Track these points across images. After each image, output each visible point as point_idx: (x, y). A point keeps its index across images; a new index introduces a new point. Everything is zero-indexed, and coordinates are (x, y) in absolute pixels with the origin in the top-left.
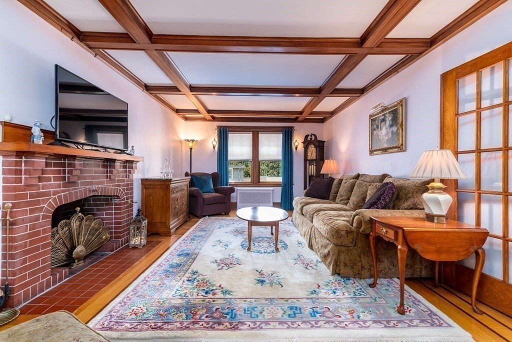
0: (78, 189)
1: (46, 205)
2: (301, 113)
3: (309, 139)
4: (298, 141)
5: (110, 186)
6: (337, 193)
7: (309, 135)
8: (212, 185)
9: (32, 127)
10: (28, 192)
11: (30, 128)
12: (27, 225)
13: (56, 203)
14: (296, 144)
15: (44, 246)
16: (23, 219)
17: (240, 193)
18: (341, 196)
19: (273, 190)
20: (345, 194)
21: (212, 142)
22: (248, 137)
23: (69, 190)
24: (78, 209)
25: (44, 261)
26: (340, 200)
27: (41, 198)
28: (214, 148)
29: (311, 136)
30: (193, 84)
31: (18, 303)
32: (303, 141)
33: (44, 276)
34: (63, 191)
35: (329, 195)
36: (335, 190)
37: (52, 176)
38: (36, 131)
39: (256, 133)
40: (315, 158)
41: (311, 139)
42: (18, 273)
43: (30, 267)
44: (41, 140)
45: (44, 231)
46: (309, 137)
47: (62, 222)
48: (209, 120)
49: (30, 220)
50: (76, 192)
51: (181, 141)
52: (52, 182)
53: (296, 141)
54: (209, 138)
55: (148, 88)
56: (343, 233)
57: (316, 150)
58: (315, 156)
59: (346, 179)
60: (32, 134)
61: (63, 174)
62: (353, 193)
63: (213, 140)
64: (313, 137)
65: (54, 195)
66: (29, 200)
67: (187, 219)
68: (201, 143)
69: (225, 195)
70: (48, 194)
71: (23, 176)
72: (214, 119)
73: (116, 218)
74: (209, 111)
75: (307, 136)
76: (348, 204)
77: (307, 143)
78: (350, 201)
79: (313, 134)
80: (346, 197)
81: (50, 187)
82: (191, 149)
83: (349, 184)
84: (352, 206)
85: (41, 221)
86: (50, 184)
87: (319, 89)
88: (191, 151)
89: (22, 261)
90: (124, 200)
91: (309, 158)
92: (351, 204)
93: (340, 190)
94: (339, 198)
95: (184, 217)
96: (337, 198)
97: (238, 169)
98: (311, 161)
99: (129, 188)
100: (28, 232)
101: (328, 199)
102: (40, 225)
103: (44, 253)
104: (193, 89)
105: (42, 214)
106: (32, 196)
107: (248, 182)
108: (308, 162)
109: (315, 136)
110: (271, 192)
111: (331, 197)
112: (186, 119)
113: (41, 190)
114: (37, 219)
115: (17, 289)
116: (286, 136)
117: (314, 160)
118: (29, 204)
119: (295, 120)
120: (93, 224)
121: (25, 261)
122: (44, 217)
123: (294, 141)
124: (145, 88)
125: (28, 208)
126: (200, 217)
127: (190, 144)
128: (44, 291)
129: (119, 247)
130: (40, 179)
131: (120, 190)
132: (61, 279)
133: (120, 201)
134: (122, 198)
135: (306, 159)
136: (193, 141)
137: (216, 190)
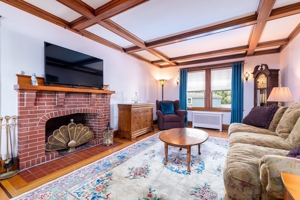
0: (65, 109)
1: (41, 118)
2: (248, 47)
3: (259, 69)
4: (248, 72)
5: (91, 108)
6: (278, 123)
7: (259, 66)
8: (173, 109)
9: (31, 76)
10: (29, 111)
11: (30, 77)
12: (28, 128)
13: (49, 117)
14: (247, 75)
15: (39, 140)
16: (25, 125)
17: (195, 115)
18: (281, 127)
19: (222, 115)
20: (286, 125)
21: (177, 79)
22: (202, 74)
23: (58, 110)
24: (72, 120)
25: (40, 147)
26: (279, 131)
27: (38, 114)
28: (178, 84)
29: (262, 66)
30: (146, 41)
31: (22, 168)
32: (253, 72)
33: (40, 156)
34: (54, 111)
35: (269, 124)
36: (277, 120)
37: (46, 102)
38: (33, 79)
39: (208, 70)
40: (266, 87)
41: (262, 69)
42: (22, 152)
43: (30, 150)
44: (36, 83)
45: (40, 132)
46: (260, 68)
47: (62, 126)
48: (174, 66)
49: (30, 125)
50: (64, 111)
51: (157, 81)
52: (46, 105)
53: (247, 73)
54: (175, 77)
55: (125, 50)
56: (237, 183)
57: (267, 78)
58: (266, 85)
59: (291, 108)
60: (31, 80)
61: (54, 101)
62: (295, 125)
63: (177, 78)
64: (264, 67)
65: (47, 112)
66: (29, 114)
67: (151, 130)
68: (169, 82)
69: (180, 116)
70: (44, 112)
71: (25, 102)
72: (177, 64)
73: (98, 127)
74: (170, 59)
75: (257, 67)
76: (287, 139)
77: (257, 73)
78: (290, 135)
79: (263, 65)
80: (287, 130)
81: (44, 108)
82: (163, 85)
83: (293, 114)
84: (291, 142)
85: (37, 126)
86: (44, 107)
87: (255, 15)
88: (163, 87)
89: (25, 146)
90: (102, 116)
91: (259, 87)
92: (291, 140)
93: (281, 120)
94: (278, 130)
95: (148, 129)
96: (277, 129)
97: (216, 98)
98: (262, 90)
99: (108, 109)
100: (29, 131)
101: (267, 128)
102: (37, 128)
103: (41, 143)
104: (147, 44)
105: (39, 122)
106: (31, 113)
107: (203, 108)
108: (259, 91)
109: (266, 66)
110: (221, 116)
111: (271, 126)
112: (161, 67)
113: (38, 110)
114: (35, 125)
115: (22, 161)
116: (235, 69)
117: (265, 88)
118: (29, 117)
119: (245, 55)
120: (82, 129)
121: (27, 146)
122: (40, 124)
123: (245, 73)
124: (123, 51)
125: (29, 119)
126: (161, 130)
127: (162, 82)
128: (40, 163)
129: (99, 143)
130: (35, 104)
131: (99, 111)
132: (52, 158)
133: (100, 117)
134: (100, 115)
135: (256, 88)
136: (163, 80)
137: (176, 113)
